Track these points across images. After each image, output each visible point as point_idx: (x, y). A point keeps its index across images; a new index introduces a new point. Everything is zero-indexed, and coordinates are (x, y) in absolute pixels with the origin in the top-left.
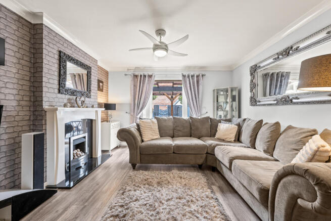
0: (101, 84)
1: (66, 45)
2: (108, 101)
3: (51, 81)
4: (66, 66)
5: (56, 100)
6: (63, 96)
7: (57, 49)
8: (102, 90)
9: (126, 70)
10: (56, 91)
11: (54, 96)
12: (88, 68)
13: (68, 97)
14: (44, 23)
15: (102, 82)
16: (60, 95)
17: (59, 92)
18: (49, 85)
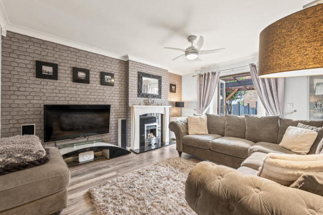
0: (173, 87)
1: (142, 67)
2: (181, 100)
3: (133, 91)
4: (142, 80)
5: (136, 101)
6: (141, 98)
7: (136, 71)
8: (175, 92)
9: (194, 72)
10: (136, 96)
11: (135, 99)
12: (159, 78)
13: (144, 99)
14: (129, 59)
15: (175, 86)
16: (138, 98)
17: (138, 96)
18: (132, 93)
